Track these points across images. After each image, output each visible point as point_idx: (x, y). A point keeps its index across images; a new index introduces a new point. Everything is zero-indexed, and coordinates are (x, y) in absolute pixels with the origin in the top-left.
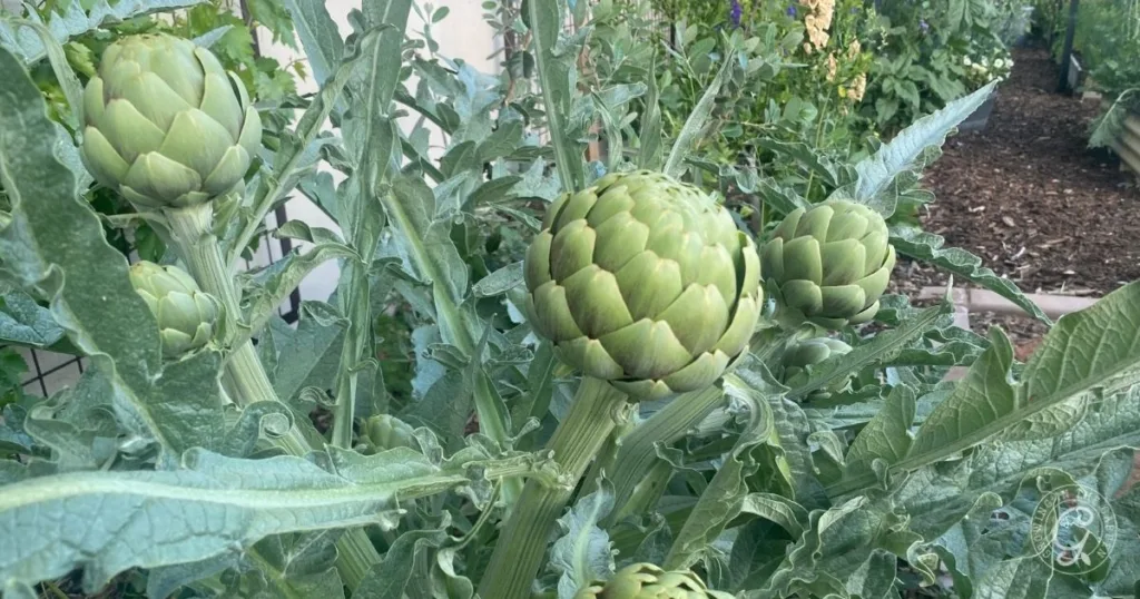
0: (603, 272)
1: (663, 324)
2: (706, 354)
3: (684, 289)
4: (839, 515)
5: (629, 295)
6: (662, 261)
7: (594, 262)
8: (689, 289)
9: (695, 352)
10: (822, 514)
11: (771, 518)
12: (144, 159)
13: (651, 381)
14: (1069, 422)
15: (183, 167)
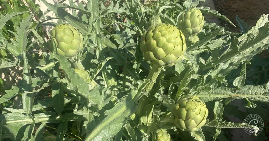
0: (160, 48)
1: (172, 54)
2: (180, 56)
3: (174, 47)
4: (207, 76)
5: (165, 51)
6: (170, 44)
7: (157, 47)
8: (175, 47)
9: (178, 57)
10: (204, 76)
11: (195, 78)
12: (68, 52)
13: (171, 64)
14: (247, 52)
15: (75, 50)
